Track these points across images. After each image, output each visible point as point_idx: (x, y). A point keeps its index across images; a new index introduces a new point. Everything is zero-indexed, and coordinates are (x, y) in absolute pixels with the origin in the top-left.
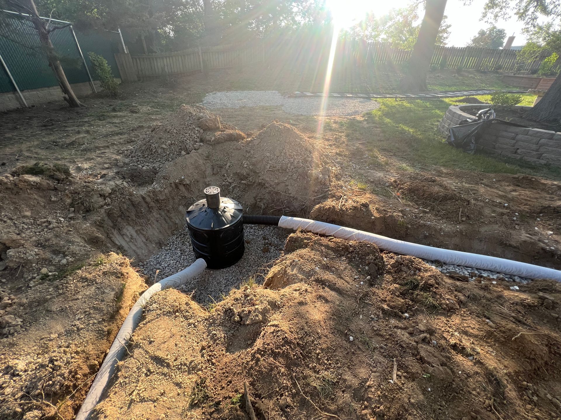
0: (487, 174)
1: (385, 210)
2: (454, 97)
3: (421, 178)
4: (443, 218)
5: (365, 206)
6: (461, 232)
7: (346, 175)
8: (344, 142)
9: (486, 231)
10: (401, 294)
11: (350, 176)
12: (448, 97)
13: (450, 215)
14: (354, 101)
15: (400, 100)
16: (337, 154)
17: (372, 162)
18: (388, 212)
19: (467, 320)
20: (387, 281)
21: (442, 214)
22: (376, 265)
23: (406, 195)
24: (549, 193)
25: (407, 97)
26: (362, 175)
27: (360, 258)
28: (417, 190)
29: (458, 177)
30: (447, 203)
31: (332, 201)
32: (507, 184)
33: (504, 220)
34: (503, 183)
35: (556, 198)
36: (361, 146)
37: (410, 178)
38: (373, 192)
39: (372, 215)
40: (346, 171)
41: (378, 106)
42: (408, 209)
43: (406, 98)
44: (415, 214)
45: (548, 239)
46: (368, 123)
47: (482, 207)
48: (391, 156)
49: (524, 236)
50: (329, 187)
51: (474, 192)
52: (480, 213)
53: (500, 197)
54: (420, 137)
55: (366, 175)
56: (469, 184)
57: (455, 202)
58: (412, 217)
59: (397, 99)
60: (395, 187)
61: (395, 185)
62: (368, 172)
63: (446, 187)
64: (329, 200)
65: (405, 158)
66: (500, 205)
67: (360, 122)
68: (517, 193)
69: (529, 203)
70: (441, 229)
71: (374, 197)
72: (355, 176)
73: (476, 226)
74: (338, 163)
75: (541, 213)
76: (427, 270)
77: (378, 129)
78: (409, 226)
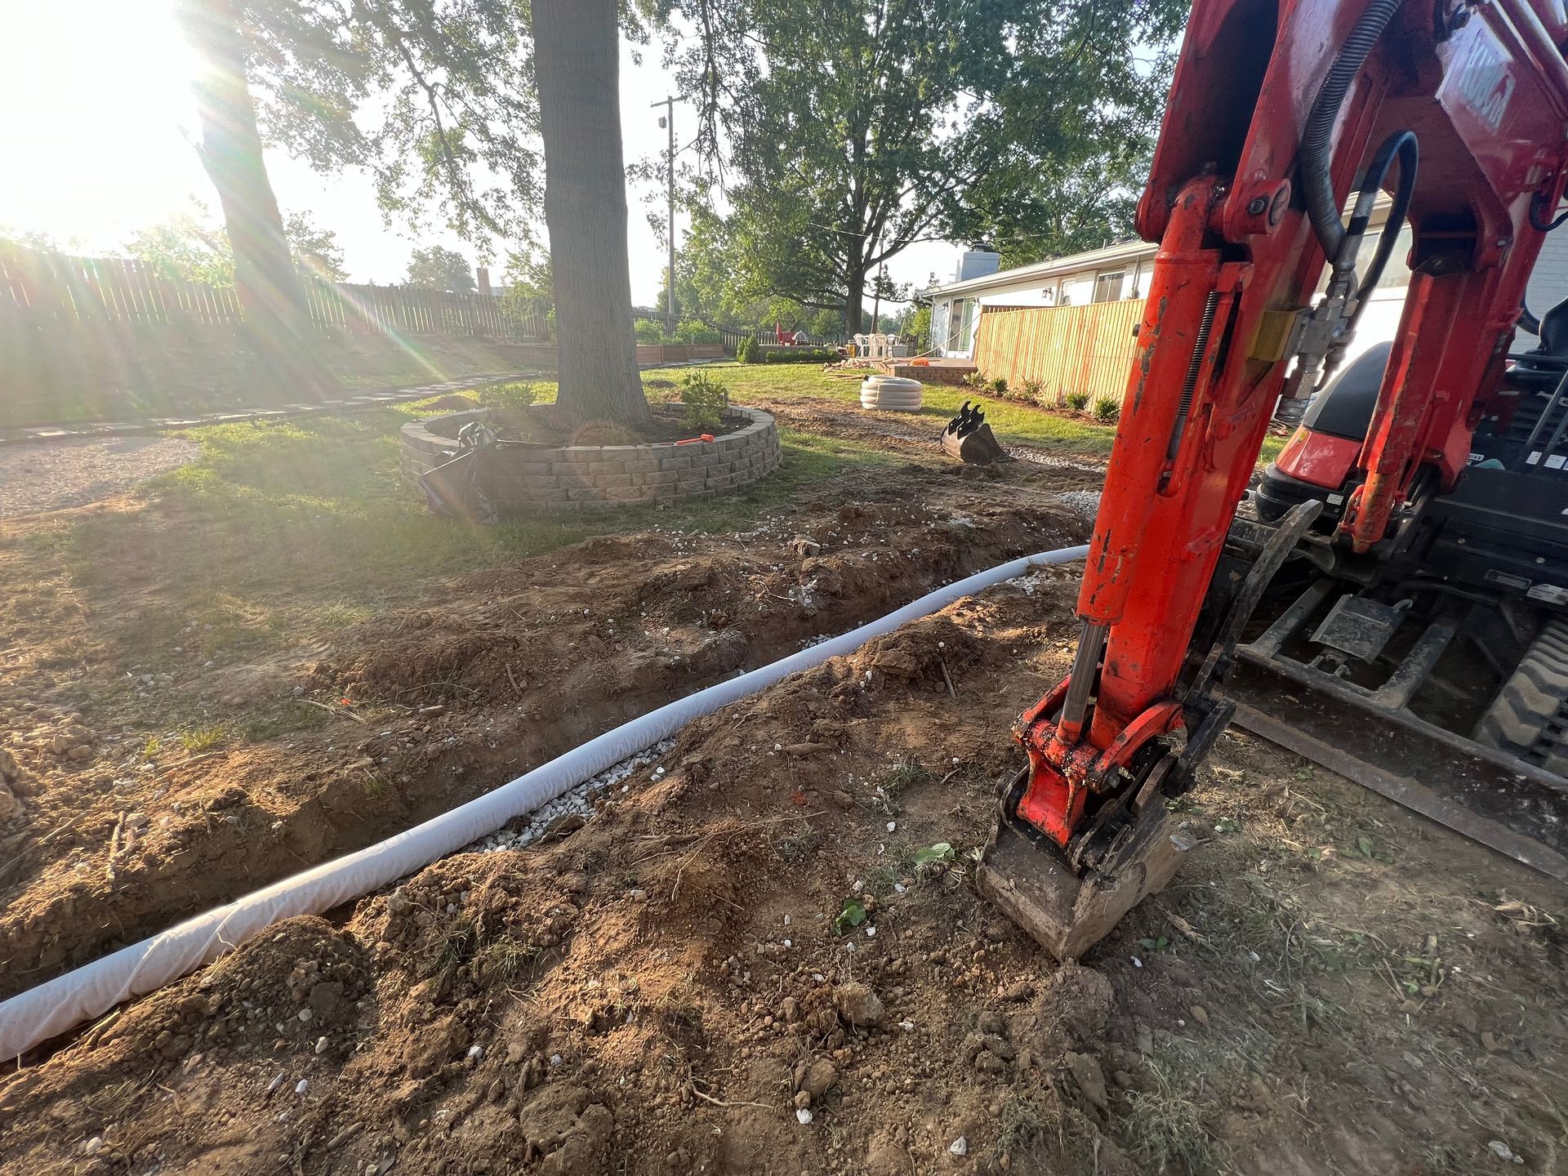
0: (538, 558)
1: (310, 778)
2: (418, 399)
3: (393, 628)
4: (481, 707)
5: (233, 802)
6: (531, 718)
7: (117, 729)
8: (70, 610)
9: (574, 687)
10: (437, 1003)
11: (138, 725)
12: (405, 400)
13: (493, 692)
14: (85, 450)
15: (269, 425)
16: (43, 665)
17: (219, 638)
18: (321, 776)
19: (599, 929)
20: (389, 998)
21: (476, 696)
22: (332, 978)
23: (370, 691)
24: (639, 560)
25: (292, 414)
26: (194, 697)
27: (267, 1002)
28: (393, 666)
29: (481, 588)
30: (474, 666)
31: (68, 867)
32: (577, 566)
33: (593, 645)
34: (571, 567)
35: (650, 562)
36: (158, 601)
37: (364, 639)
38: (255, 736)
39: (272, 818)
40: (114, 714)
41: (195, 453)
42: (386, 732)
43: (289, 415)
44: (407, 734)
45: (667, 644)
46: (166, 515)
47: (548, 638)
48: (287, 595)
49: (634, 658)
50: (28, 822)
51: (524, 610)
52: (549, 654)
53: (574, 598)
54: (361, 515)
55: (210, 691)
56: (511, 595)
57: (488, 655)
58: (405, 748)
59: (258, 423)
60: (328, 688)
61: (327, 680)
62: (215, 680)
63: (460, 626)
64: (47, 873)
65: (336, 588)
66: (578, 617)
67: (134, 517)
68: (598, 579)
69: (617, 590)
70: (486, 736)
71: (263, 752)
72: (164, 714)
73: (553, 688)
74: (61, 698)
75: (641, 600)
76: (484, 873)
77: (216, 526)
78: (405, 779)
